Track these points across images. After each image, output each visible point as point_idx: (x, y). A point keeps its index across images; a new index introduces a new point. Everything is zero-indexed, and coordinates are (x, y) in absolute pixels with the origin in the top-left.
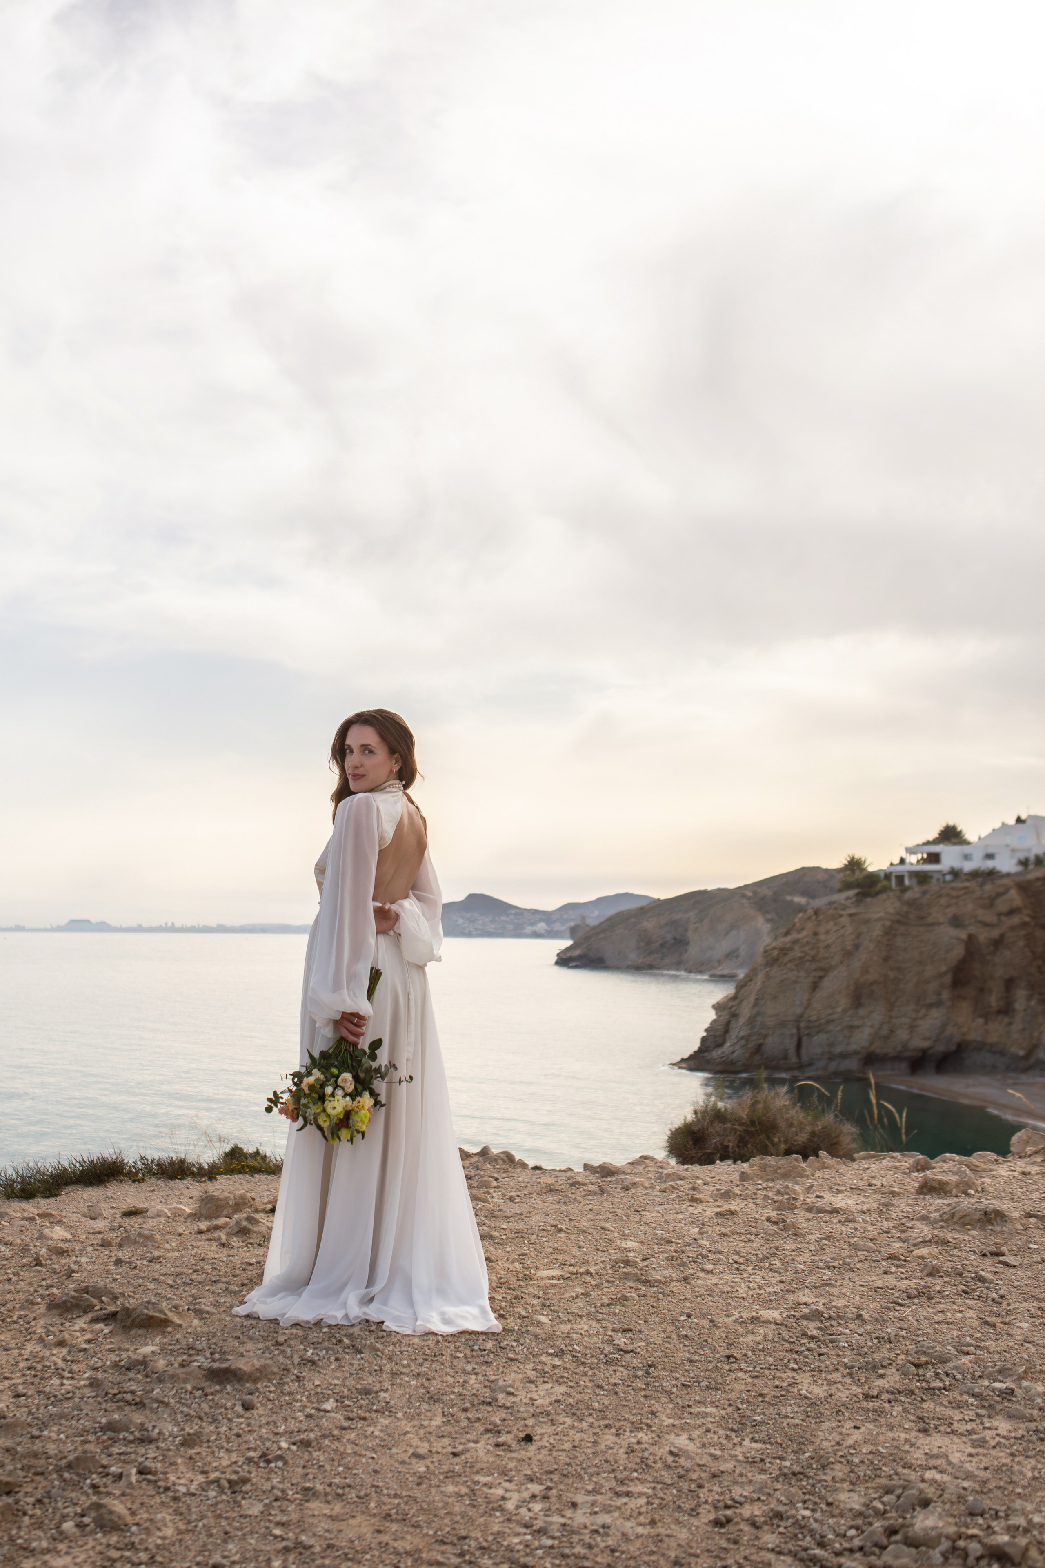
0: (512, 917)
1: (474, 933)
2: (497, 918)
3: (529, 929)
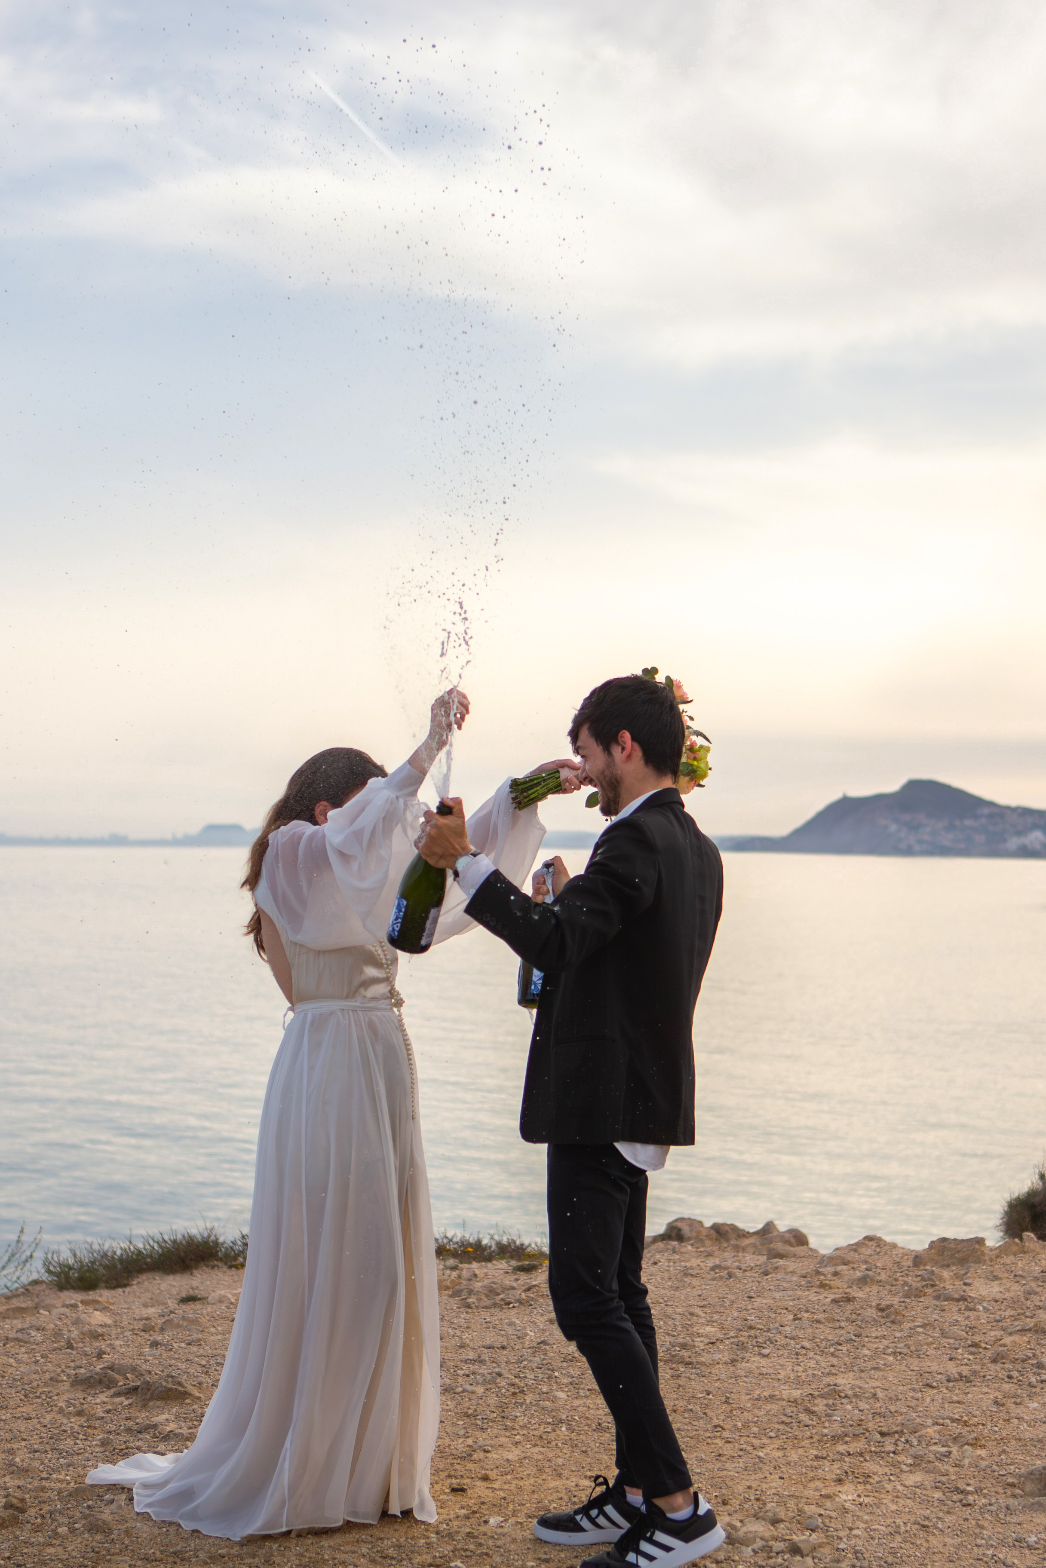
0: (984, 820)
1: (917, 848)
2: (957, 823)
3: (1013, 843)
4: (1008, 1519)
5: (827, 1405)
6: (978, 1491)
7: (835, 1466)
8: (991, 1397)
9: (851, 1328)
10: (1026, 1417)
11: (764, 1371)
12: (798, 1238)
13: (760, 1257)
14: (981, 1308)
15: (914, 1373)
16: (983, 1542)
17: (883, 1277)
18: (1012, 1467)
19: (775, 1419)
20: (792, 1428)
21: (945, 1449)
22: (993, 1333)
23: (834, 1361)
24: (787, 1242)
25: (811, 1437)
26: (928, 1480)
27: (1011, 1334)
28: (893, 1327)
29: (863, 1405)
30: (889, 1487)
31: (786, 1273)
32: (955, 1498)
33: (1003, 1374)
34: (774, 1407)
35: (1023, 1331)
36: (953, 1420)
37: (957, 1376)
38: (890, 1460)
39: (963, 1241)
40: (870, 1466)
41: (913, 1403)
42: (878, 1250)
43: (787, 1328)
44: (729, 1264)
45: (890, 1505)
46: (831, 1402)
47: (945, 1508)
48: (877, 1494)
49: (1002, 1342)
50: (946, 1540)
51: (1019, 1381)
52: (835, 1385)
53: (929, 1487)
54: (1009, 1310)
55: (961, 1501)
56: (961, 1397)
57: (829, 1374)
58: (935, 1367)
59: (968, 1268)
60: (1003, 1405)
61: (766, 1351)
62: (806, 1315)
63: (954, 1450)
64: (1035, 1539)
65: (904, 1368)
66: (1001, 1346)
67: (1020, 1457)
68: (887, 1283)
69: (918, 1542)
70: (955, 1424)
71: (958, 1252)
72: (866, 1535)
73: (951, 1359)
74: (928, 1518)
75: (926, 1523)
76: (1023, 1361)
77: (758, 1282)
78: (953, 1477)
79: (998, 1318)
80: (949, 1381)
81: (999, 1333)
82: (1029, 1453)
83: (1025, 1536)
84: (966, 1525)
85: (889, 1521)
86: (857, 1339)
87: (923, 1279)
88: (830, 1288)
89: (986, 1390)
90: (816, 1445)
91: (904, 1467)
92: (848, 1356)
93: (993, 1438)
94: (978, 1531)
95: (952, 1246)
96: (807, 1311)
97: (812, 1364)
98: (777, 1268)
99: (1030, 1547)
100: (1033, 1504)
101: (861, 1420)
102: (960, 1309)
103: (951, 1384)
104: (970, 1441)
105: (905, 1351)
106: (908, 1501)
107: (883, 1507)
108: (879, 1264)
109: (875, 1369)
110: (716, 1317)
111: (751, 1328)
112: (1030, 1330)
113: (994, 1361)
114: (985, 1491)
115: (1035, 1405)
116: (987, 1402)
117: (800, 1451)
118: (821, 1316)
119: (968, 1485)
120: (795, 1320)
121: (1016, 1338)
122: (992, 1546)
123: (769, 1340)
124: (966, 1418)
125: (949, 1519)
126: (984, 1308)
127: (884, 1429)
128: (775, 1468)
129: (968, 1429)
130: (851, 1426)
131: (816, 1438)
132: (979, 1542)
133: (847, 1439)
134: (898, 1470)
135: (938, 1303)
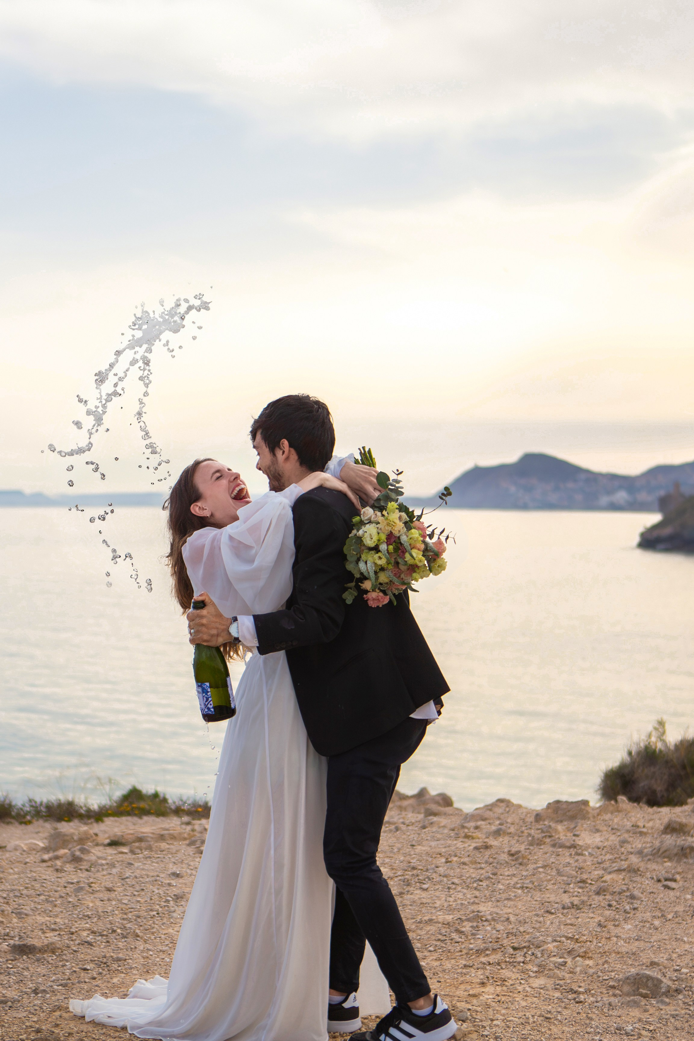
0: (582, 484)
1: (531, 504)
2: (562, 485)
4: (611, 1013)
5: (472, 927)
6: (588, 991)
7: (480, 973)
8: (596, 920)
9: (489, 868)
10: (622, 936)
11: (424, 901)
12: (446, 801)
13: (418, 815)
14: (587, 853)
15: (537, 903)
16: (592, 1030)
17: (512, 830)
18: (613, 974)
19: (434, 938)
20: (446, 944)
21: (562, 960)
22: (596, 873)
23: (477, 893)
24: (438, 803)
25: (461, 951)
26: (550, 983)
27: (610, 873)
28: (521, 867)
29: (500, 927)
30: (520, 988)
31: (439, 827)
32: (570, 997)
33: (606, 903)
34: (432, 928)
35: (619, 871)
36: (568, 938)
37: (570, 905)
38: (521, 968)
39: (572, 803)
40: (505, 973)
41: (538, 925)
42: (507, 809)
43: (440, 869)
44: (395, 820)
45: (521, 1002)
46: (475, 924)
47: (563, 1005)
48: (511, 994)
49: (604, 879)
50: (564, 1028)
51: (617, 908)
52: (478, 911)
53: (550, 989)
54: (608, 855)
55: (575, 999)
56: (573, 921)
57: (474, 903)
58: (553, 898)
59: (577, 823)
60: (605, 927)
61: (425, 886)
62: (455, 859)
63: (569, 960)
64: (631, 1028)
65: (529, 899)
66: (603, 882)
67: (618, 966)
68: (515, 834)
69: (543, 1030)
70: (569, 941)
71: (569, 811)
72: (503, 1024)
73: (565, 892)
74: (550, 1012)
75: (549, 1016)
76: (620, 893)
77: (419, 834)
78: (569, 981)
79: (600, 861)
80: (564, 908)
81: (601, 872)
82: (625, 963)
83: (624, 1025)
84: (579, 1017)
85: (520, 1014)
86: (493, 877)
87: (543, 832)
88: (473, 838)
89: (591, 915)
90: (465, 957)
91: (531, 974)
92: (487, 890)
93: (598, 951)
94: (588, 1022)
95: (564, 806)
96: (456, 856)
97: (460, 895)
98: (432, 823)
99: (627, 1034)
100: (629, 1002)
101: (498, 938)
102: (571, 855)
103: (565, 911)
104: (581, 954)
105: (530, 886)
106: (535, 999)
107: (516, 1003)
108: (509, 820)
109: (508, 899)
110: (387, 860)
111: (414, 868)
112: (624, 870)
113: (598, 893)
114: (593, 992)
115: (630, 926)
116: (593, 925)
117: (453, 961)
118: (466, 860)
119: (580, 987)
120: (447, 862)
121: (614, 876)
122: (599, 1033)
123: (428, 878)
124: (577, 937)
125: (566, 1012)
126: (589, 853)
127: (516, 945)
128: (434, 974)
129: (579, 945)
130: (491, 942)
131: (465, 951)
132: (589, 1030)
133: (488, 952)
134: (527, 976)
135: (554, 850)
